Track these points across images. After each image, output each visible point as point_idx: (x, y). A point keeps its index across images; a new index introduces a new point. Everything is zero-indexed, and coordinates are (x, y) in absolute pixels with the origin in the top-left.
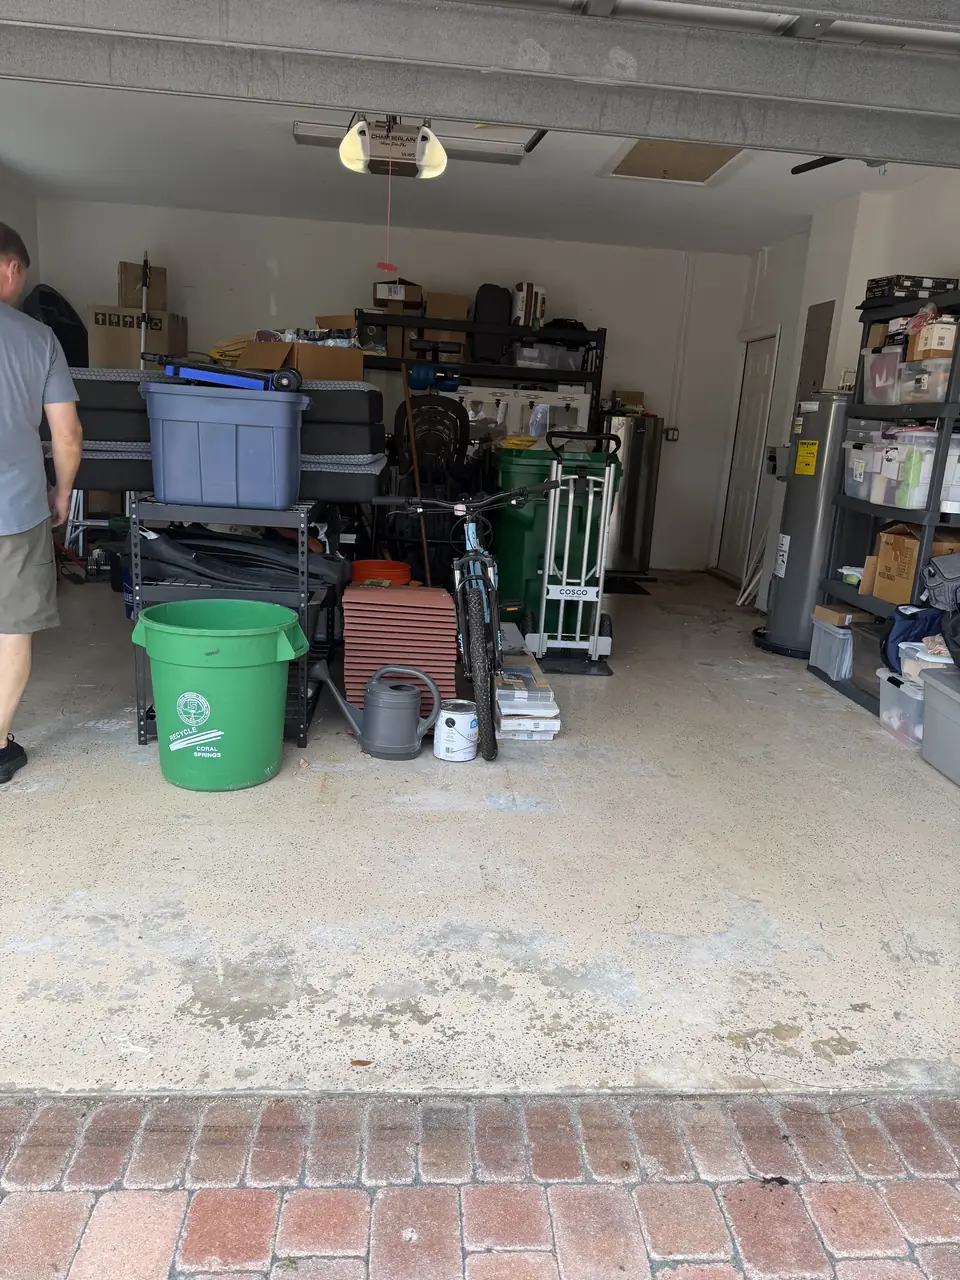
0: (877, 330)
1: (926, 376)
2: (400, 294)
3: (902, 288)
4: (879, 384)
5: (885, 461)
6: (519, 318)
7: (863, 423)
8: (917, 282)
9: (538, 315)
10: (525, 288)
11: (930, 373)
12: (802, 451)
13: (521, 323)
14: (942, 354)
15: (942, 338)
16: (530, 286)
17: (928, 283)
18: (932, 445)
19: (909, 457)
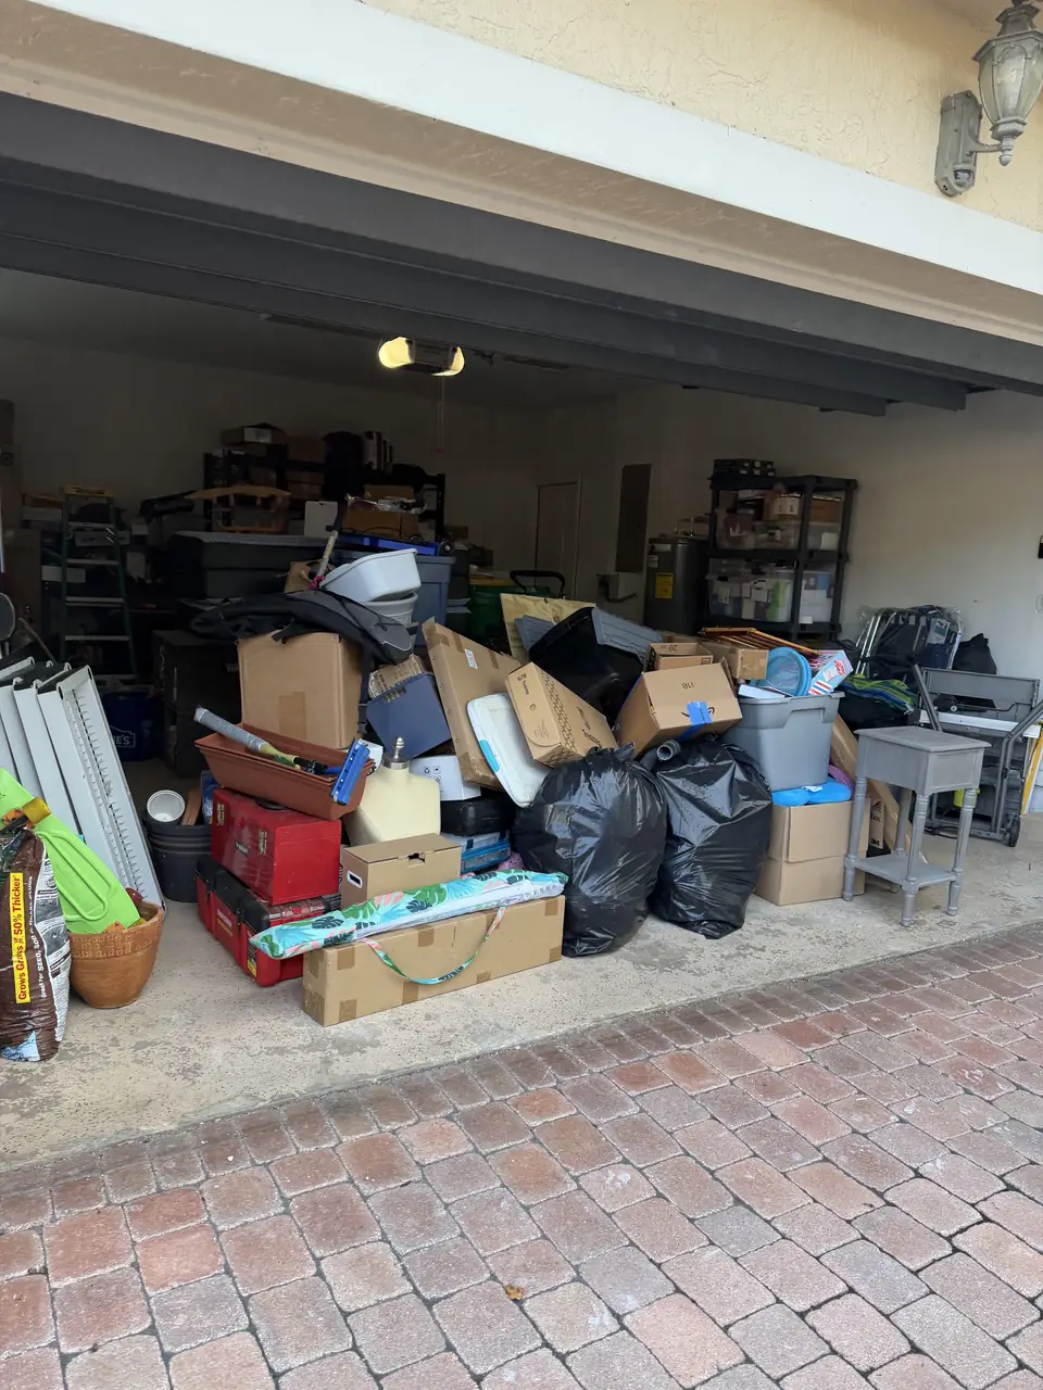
0: (726, 497)
1: (778, 532)
2: (266, 439)
3: (745, 468)
4: (732, 534)
5: (753, 590)
6: (371, 463)
7: (725, 562)
8: (752, 463)
9: (388, 460)
10: (374, 435)
11: (782, 530)
12: (659, 580)
13: (375, 467)
14: (793, 517)
15: (791, 507)
16: (379, 435)
17: (758, 464)
18: (790, 578)
19: (777, 586)
